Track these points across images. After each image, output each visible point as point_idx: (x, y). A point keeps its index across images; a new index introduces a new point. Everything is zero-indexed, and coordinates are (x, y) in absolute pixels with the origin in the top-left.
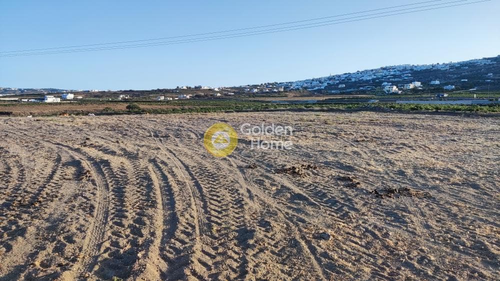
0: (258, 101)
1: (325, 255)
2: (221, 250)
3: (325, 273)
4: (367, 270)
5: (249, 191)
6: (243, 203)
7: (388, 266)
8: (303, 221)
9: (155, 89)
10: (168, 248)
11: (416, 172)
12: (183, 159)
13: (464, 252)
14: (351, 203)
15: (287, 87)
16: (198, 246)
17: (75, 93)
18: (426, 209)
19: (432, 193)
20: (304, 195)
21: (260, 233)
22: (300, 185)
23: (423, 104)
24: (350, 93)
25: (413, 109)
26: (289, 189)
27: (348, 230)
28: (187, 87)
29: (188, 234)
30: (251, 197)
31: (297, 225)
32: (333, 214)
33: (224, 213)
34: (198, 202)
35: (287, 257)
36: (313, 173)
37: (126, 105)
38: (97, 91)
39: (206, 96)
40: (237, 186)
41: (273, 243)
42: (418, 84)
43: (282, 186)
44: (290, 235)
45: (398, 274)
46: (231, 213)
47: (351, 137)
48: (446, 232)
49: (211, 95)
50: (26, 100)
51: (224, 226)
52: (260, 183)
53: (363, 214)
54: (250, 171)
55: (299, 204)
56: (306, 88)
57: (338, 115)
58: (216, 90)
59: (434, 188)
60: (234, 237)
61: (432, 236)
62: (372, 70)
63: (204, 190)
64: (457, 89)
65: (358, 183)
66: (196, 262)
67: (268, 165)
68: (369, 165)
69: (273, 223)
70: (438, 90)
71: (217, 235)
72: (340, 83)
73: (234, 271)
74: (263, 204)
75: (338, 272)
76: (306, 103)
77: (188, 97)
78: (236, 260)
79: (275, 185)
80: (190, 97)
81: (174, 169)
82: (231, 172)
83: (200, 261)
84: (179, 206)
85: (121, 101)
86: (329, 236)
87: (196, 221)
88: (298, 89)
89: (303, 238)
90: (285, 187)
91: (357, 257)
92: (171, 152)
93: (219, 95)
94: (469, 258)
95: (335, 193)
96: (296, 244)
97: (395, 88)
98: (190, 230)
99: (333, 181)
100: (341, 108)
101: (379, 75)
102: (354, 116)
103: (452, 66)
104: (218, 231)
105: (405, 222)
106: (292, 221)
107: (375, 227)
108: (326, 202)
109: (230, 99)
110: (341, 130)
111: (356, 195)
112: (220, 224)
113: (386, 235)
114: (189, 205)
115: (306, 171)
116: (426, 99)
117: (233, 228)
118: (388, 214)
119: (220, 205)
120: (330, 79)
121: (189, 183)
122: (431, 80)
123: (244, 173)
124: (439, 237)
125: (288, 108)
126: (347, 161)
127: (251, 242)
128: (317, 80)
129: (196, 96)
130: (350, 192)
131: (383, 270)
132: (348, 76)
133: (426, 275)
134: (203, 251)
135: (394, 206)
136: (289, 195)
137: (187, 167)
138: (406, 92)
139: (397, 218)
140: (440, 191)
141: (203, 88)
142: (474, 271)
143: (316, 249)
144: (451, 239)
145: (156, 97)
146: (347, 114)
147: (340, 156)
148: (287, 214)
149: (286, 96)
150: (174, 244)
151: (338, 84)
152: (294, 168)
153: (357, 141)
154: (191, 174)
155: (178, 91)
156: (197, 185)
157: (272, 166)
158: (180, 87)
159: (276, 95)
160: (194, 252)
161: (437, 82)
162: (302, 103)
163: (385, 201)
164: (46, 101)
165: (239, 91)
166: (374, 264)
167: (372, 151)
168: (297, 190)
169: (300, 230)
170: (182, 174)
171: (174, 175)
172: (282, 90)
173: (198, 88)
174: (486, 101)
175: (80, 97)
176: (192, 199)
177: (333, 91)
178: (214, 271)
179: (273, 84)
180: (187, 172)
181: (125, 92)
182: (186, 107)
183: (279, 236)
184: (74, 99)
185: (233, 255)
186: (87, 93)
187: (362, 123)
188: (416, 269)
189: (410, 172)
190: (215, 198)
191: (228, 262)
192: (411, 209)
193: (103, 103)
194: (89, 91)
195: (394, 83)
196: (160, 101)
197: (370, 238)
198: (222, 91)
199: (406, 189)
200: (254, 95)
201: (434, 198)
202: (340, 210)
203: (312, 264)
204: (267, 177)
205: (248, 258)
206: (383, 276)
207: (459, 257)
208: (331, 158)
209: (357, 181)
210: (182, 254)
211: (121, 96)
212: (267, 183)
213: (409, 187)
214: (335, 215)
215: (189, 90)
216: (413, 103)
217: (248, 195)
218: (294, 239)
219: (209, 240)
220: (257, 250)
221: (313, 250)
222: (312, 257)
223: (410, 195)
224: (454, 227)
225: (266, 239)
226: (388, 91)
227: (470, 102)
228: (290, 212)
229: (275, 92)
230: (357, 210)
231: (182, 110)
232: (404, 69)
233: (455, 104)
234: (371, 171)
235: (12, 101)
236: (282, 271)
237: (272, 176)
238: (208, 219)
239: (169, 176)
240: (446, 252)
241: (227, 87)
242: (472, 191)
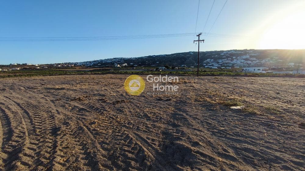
0: (61, 71)
1: (94, 130)
2: (42, 140)
3: (94, 137)
4: (110, 131)
5: (57, 111)
6: (54, 116)
7: (118, 128)
8: (84, 119)
10: (7, 147)
11: (126, 94)
12: (16, 100)
13: (141, 118)
14: (104, 108)
15: (76, 64)
16: (27, 141)
18: (130, 106)
19: (132, 100)
20: (85, 108)
21: (63, 128)
22: (82, 104)
23: (128, 71)
24: (103, 67)
25: (125, 73)
26: (78, 107)
27: (103, 119)
28: (17, 64)
29: (21, 137)
30: (59, 113)
31: (82, 121)
32: (97, 113)
33: (43, 123)
34: (26, 120)
35: (77, 135)
36: (88, 99)
39: (31, 68)
40: (50, 109)
41: (70, 130)
42: (126, 64)
43: (74, 106)
44: (78, 125)
45: (121, 130)
46: (47, 122)
47: (104, 84)
48: (136, 113)
49: (34, 68)
51: (43, 128)
52: (63, 106)
53: (109, 112)
54: (58, 102)
55: (83, 112)
56: (84, 65)
57: (98, 75)
58: (37, 65)
59: (132, 99)
60: (49, 132)
61: (132, 114)
62: (110, 59)
63: (31, 114)
64: (138, 66)
65: (107, 101)
66: (26, 149)
67: (67, 98)
68: (111, 93)
69: (70, 122)
70: (132, 66)
71: (39, 134)
72: (98, 63)
73: (50, 147)
74: (65, 115)
75: (100, 135)
76: (85, 71)
77: (18, 69)
78: (51, 143)
79: (71, 106)
80: (20, 69)
81: (9, 106)
82: (47, 103)
83: (29, 148)
84: (14, 124)
86: (96, 122)
87: (25, 130)
88: (81, 65)
89: (84, 125)
90: (76, 106)
91: (107, 128)
92: (7, 97)
93: (38, 68)
94: (143, 119)
95: (98, 105)
96: (81, 128)
97: (119, 65)
98: (22, 134)
99: (97, 101)
100: (99, 73)
101: (113, 61)
102: (104, 76)
103: (136, 58)
104: (39, 132)
105: (123, 112)
106: (79, 120)
107: (113, 115)
108: (94, 110)
109: (45, 70)
110: (100, 81)
111: (106, 105)
112: (41, 128)
113: (117, 117)
114: (21, 123)
115: (85, 98)
116: (129, 69)
117: (49, 128)
118: (118, 110)
119: (41, 119)
120: (94, 61)
121: (20, 112)
122: (130, 63)
123: (54, 103)
124: (134, 114)
125: (77, 73)
126: (102, 93)
127: (59, 133)
128: (89, 62)
129: (24, 68)
130: (103, 104)
131: (116, 129)
132: (102, 61)
133: (130, 128)
134: (31, 143)
135: (119, 107)
136: (78, 109)
137: (18, 104)
138: (122, 67)
139: (120, 111)
140: (134, 100)
141: (28, 64)
142: (144, 123)
143: (90, 129)
144: (137, 114)
146: (102, 75)
147: (100, 91)
148: (77, 117)
149: (75, 68)
150: (11, 144)
151: (98, 64)
152: (80, 98)
153: (106, 85)
154: (21, 107)
155: (11, 66)
156: (26, 112)
157: (69, 98)
158: (12, 64)
159: (71, 68)
160: (25, 145)
161: (132, 64)
162: (83, 71)
163: (116, 106)
165: (50, 66)
166: (113, 129)
167: (112, 88)
168: (81, 107)
169: (83, 123)
170: (14, 108)
171: (9, 109)
172: (73, 66)
173: (25, 65)
174: (146, 70)
176: (23, 119)
177: (96, 67)
178: (37, 151)
179: (68, 63)
180: (18, 107)
182: (18, 74)
183: (73, 127)
185: (49, 140)
187: (108, 78)
188: (127, 127)
189: (124, 94)
190: (38, 117)
191: (46, 144)
192: (125, 107)
195: (118, 64)
197: (111, 119)
198: (40, 66)
199: (123, 100)
200: (59, 68)
201: (132, 102)
202: (100, 111)
203: (89, 135)
204: (67, 103)
205: (57, 140)
206: (116, 132)
207: (140, 120)
208: (96, 92)
209: (106, 100)
210: (17, 148)
212: (67, 106)
213: (124, 100)
214: (98, 114)
215: (19, 65)
216: (125, 71)
217: (57, 112)
218: (81, 127)
219: (34, 137)
220: (62, 135)
221: (89, 129)
222: (89, 132)
223: (125, 102)
224: (138, 110)
225: (67, 130)
226: (117, 67)
227: (142, 70)
228: (79, 116)
229: (70, 67)
230: (106, 111)
231: (15, 75)
232: (121, 59)
233: (137, 71)
234: (112, 96)
236: (75, 141)
237: (69, 102)
238: (33, 127)
239: (6, 110)
240: (136, 119)
241: (43, 64)
242: (143, 98)
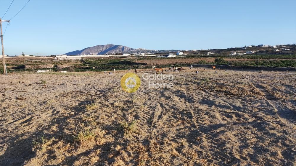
9: (230, 48)
17: (184, 52)
28: (252, 46)
37: (214, 59)
38: (195, 50)
49: (271, 51)
50: (159, 56)
58: (275, 47)
77: (253, 52)
80: (255, 52)
85: (208, 56)
93: (277, 50)
129: (260, 51)
141: (264, 46)
145: (230, 53)
155: (246, 49)
158: (247, 46)
164: (169, 57)
173: (260, 47)
175: (186, 54)
181: (211, 51)
184: (183, 55)
186: (190, 52)
193: (198, 57)
194: (191, 51)
196: (233, 56)
198: (279, 47)
211: (209, 53)
215: (254, 48)
235: (152, 56)
241: (282, 45)
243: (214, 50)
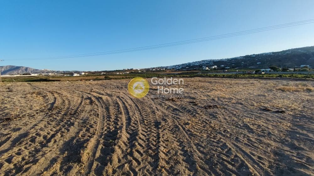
0: (155, 74)
1: (189, 130)
2: (149, 130)
3: (189, 137)
4: (205, 135)
5: (156, 108)
6: (155, 112)
7: (213, 134)
8: (179, 118)
9: (115, 70)
10: (129, 129)
11: (219, 99)
12: (130, 96)
13: (240, 128)
14: (196, 111)
15: (166, 68)
16: (140, 128)
17: (85, 72)
18: (224, 113)
19: (226, 107)
20: (178, 109)
21: (163, 123)
22: (176, 105)
23: (218, 74)
24: (190, 70)
25: (214, 76)
26: (172, 107)
27: (196, 121)
29: (136, 124)
30: (158, 110)
31: (177, 120)
32: (190, 115)
33: (148, 116)
34: (138, 112)
35: (174, 132)
36: (180, 100)
37: (104, 76)
38: (93, 71)
39: (135, 72)
40: (152, 106)
41: (168, 127)
42: (216, 66)
43: (169, 106)
44: (174, 123)
45: (217, 137)
46: (151, 116)
47: (193, 87)
48: (233, 121)
49: (137, 72)
50: (66, 75)
51: (149, 121)
52: (161, 105)
53: (201, 115)
54: (156, 100)
55: (176, 112)
56: (173, 69)
57: (186, 78)
58: (139, 70)
59: (226, 105)
60: (153, 125)
61: (228, 122)
62: (198, 62)
63: (139, 107)
64: (230, 68)
65: (198, 104)
66: (140, 134)
67: (163, 98)
68: (201, 97)
69: (167, 120)
70: (223, 69)
71: (147, 124)
72: (187, 66)
73: (155, 137)
74: (163, 112)
75: (194, 137)
76: (174, 74)
77: (128, 73)
78: (155, 133)
79: (166, 105)
81: (127, 100)
82: (149, 101)
83: (141, 134)
84: (131, 114)
85: (102, 75)
86: (189, 124)
87: (138, 119)
88: (170, 69)
89: (180, 124)
90: (170, 106)
91: (201, 131)
92: (124, 94)
93: (140, 72)
94: (242, 130)
95: (189, 107)
96: (177, 127)
97: (207, 68)
98: (136, 122)
99: (188, 103)
100: (187, 76)
101: (201, 63)
102: (193, 79)
103: (228, 60)
104: (147, 123)
105: (217, 118)
106: (174, 118)
107: (206, 120)
108: (186, 111)
109: (144, 73)
110: (189, 84)
111: (197, 108)
112: (147, 120)
113: (211, 122)
114: (135, 113)
115: (177, 100)
116: (219, 72)
117: (152, 121)
118: (210, 115)
119: (146, 113)
120: (183, 65)
121: (133, 105)
122: (221, 65)
123: (154, 101)
124: (230, 123)
125: (167, 76)
126: (192, 96)
127: (160, 126)
128: (177, 65)
129: (131, 72)
130: (195, 107)
131: (211, 135)
132: (190, 64)
133: (227, 136)
134: (142, 130)
135: (212, 112)
136: (172, 109)
137: (132, 99)
138: (211, 70)
139: (214, 116)
140: (228, 106)
142: (245, 135)
143: (185, 129)
144: (235, 123)
145: (116, 73)
146: (190, 78)
147: (189, 94)
148: (172, 116)
149: (166, 72)
150: (131, 128)
151: (186, 67)
152: (173, 99)
153: (195, 88)
154: (133, 102)
155: (124, 71)
156: (136, 106)
157: (164, 98)
158: (125, 69)
159: (162, 71)
160: (139, 131)
161: (223, 66)
162: (172, 74)
163: (209, 110)
164: (74, 76)
165: (148, 70)
166: (207, 133)
167: (201, 92)
168: (175, 107)
169: (178, 122)
170: (130, 102)
171: (127, 102)
172: (164, 69)
173: (132, 69)
174: (241, 73)
175: (87, 74)
176: (135, 111)
177: (184, 70)
178: (147, 137)
179: (161, 67)
180: (132, 101)
181: (104, 72)
182: (127, 77)
183: (170, 124)
184: (85, 75)
185: (154, 131)
186: (89, 72)
187: (196, 81)
188: (223, 135)
189: (216, 99)
190: (144, 110)
191: (153, 134)
192: (219, 113)
193: (95, 76)
194: (90, 72)
195: (207, 66)
196: (117, 75)
197: (205, 124)
198: (141, 70)
199: (216, 106)
200: (154, 71)
201: (226, 109)
202: (192, 114)
203: (184, 134)
204: (163, 102)
205: (160, 132)
206: (211, 137)
207: (239, 130)
208: (186, 95)
209: (197, 103)
210: (135, 131)
211: (102, 73)
212: (163, 104)
213: (217, 105)
215: (128, 70)
216: (214, 74)
217: (156, 109)
218: (176, 125)
219: (144, 126)
220: (162, 129)
221: (184, 129)
222: (184, 132)
223: (217, 108)
224: (235, 119)
225: (166, 125)
226: (205, 69)
227: (235, 73)
228: (173, 115)
229: (162, 70)
230: (198, 114)
231: (126, 78)
232: (210, 61)
233: (230, 74)
234: (202, 99)
235: (60, 76)
236: (173, 137)
237: (165, 102)
238: (142, 118)
239: (125, 103)
240: (234, 128)
241: (143, 69)
242: (240, 106)
243: (106, 71)
